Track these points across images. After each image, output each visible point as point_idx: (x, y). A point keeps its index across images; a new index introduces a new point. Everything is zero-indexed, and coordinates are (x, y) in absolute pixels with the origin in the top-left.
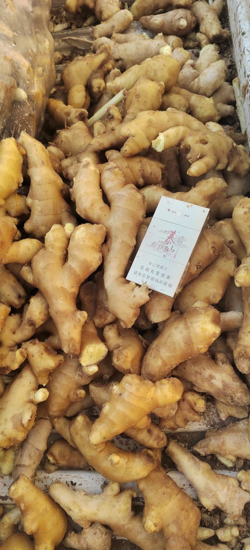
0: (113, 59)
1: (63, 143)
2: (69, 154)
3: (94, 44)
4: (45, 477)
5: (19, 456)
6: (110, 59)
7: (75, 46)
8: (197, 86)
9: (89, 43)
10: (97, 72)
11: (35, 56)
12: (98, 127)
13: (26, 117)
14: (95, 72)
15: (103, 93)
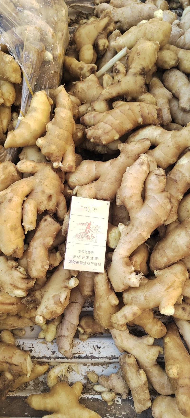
0: (113, 22)
1: (79, 92)
2: (84, 102)
3: (96, 9)
4: (77, 343)
5: (60, 329)
6: (112, 22)
7: (80, 11)
8: (182, 42)
9: (92, 8)
10: (102, 34)
11: (56, 24)
12: (106, 78)
13: (52, 74)
14: (100, 33)
15: (106, 50)
